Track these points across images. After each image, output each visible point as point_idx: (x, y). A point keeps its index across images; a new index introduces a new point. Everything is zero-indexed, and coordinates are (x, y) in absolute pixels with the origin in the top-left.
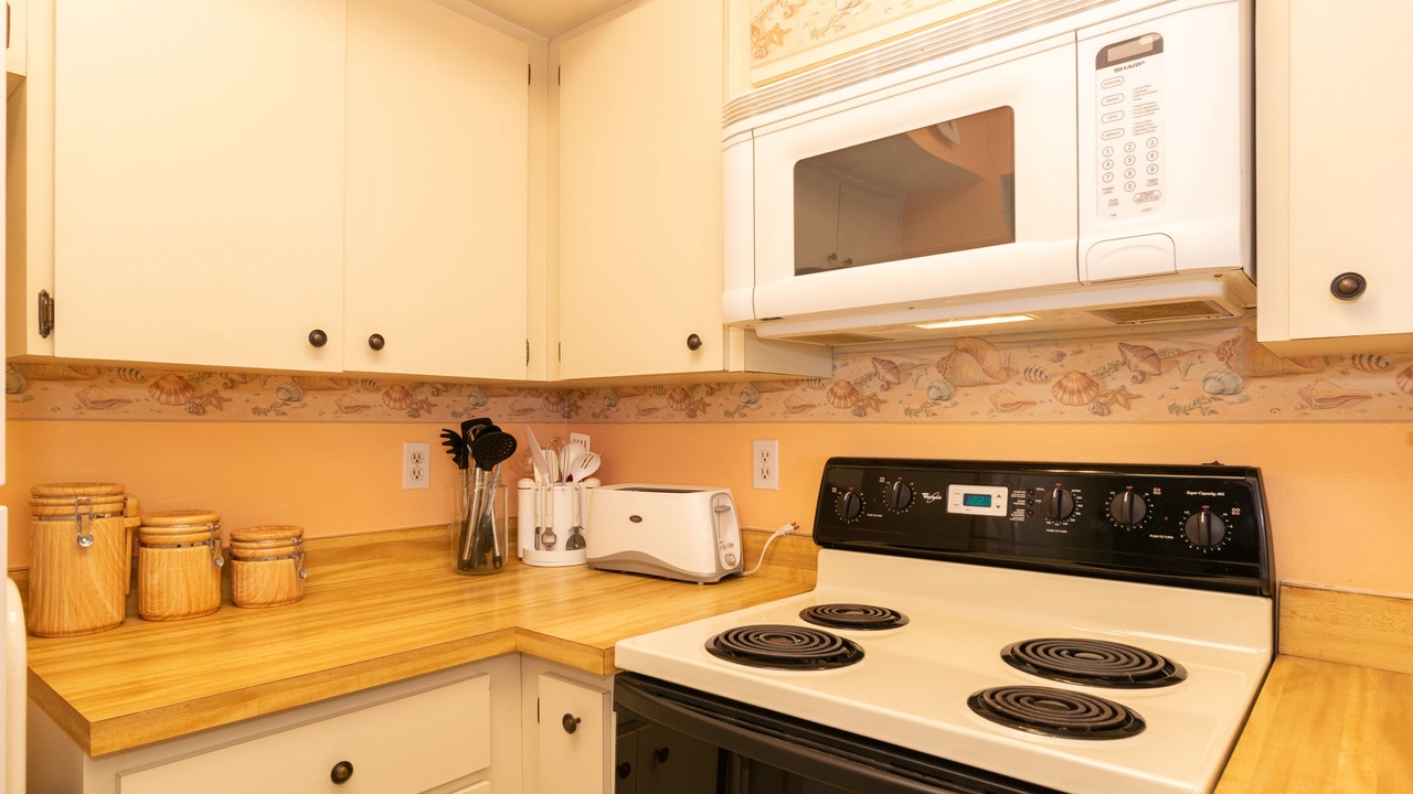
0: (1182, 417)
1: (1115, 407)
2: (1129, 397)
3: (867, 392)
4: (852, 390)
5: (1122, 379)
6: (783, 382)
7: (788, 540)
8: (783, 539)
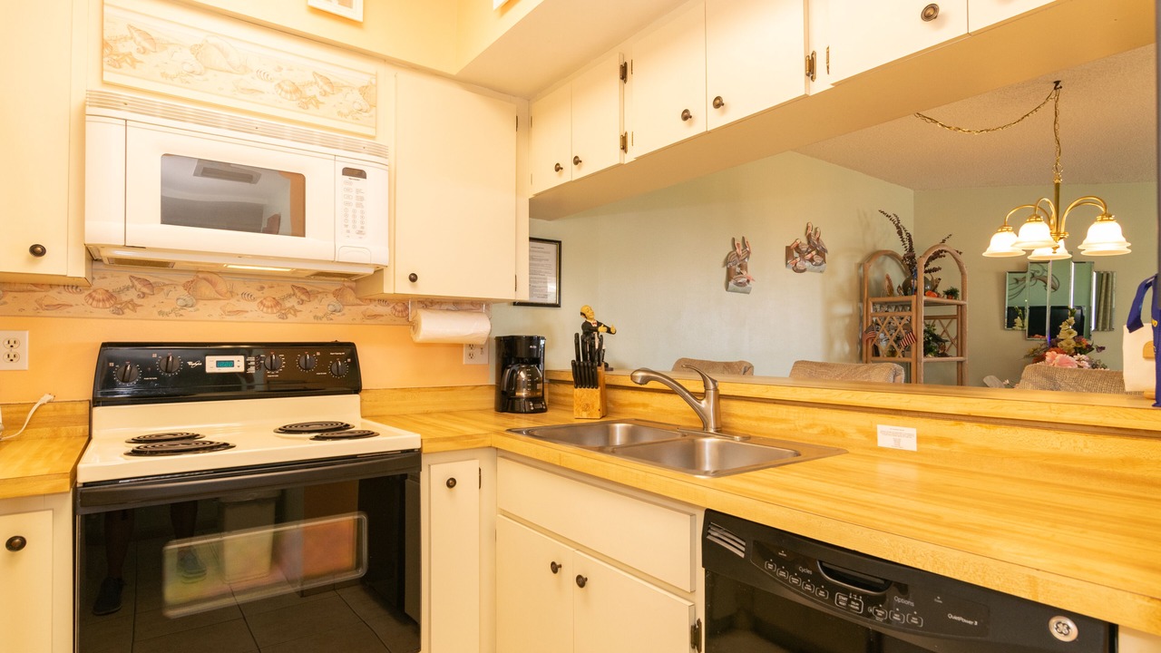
0: (319, 321)
1: (289, 315)
2: (296, 311)
3: (125, 297)
4: (110, 296)
5: (292, 302)
6: (35, 285)
7: (50, 407)
8: (44, 407)
